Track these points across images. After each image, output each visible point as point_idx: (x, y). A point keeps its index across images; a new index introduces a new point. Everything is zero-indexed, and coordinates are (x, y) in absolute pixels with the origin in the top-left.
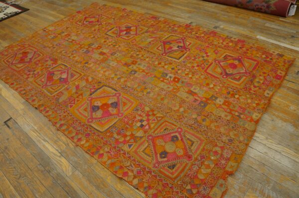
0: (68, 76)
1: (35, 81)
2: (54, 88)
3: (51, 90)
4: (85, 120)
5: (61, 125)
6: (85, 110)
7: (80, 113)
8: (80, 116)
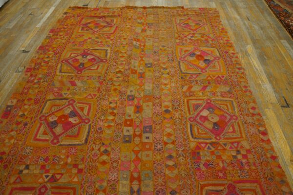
0: (201, 111)
1: (241, 137)
2: (225, 107)
3: (229, 107)
4: (221, 61)
5: (239, 69)
6: (214, 66)
7: (220, 67)
8: (221, 65)
